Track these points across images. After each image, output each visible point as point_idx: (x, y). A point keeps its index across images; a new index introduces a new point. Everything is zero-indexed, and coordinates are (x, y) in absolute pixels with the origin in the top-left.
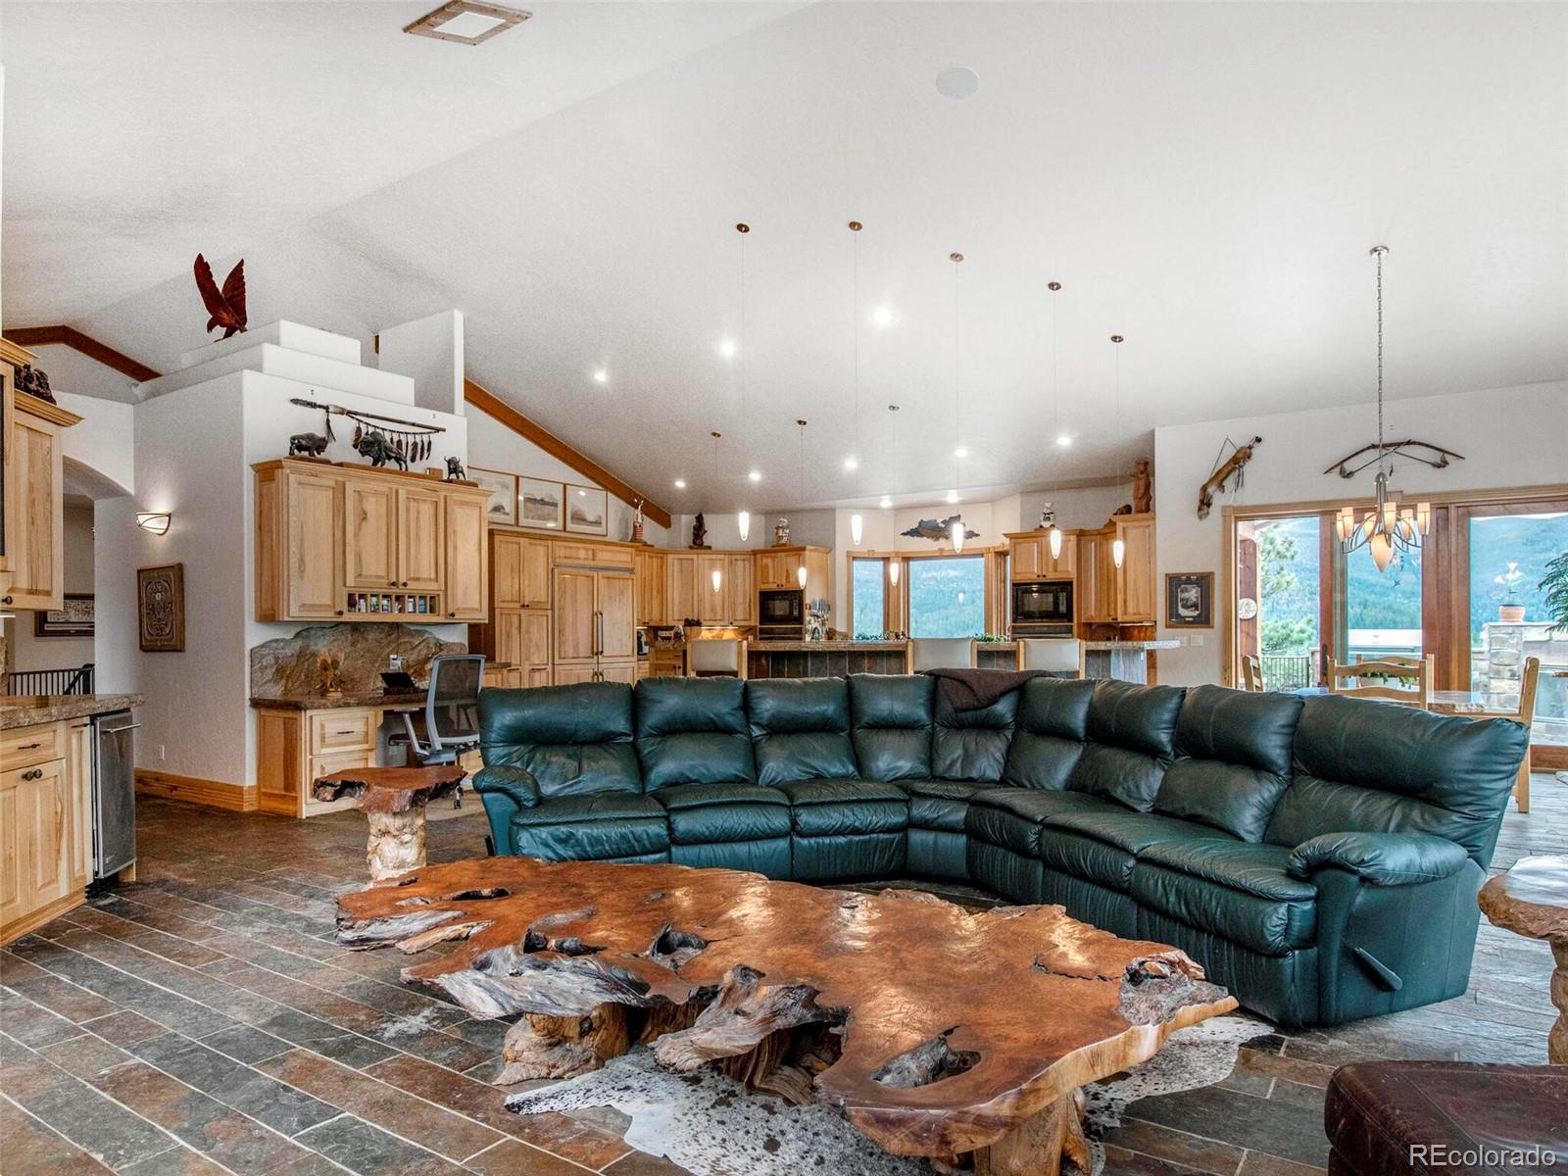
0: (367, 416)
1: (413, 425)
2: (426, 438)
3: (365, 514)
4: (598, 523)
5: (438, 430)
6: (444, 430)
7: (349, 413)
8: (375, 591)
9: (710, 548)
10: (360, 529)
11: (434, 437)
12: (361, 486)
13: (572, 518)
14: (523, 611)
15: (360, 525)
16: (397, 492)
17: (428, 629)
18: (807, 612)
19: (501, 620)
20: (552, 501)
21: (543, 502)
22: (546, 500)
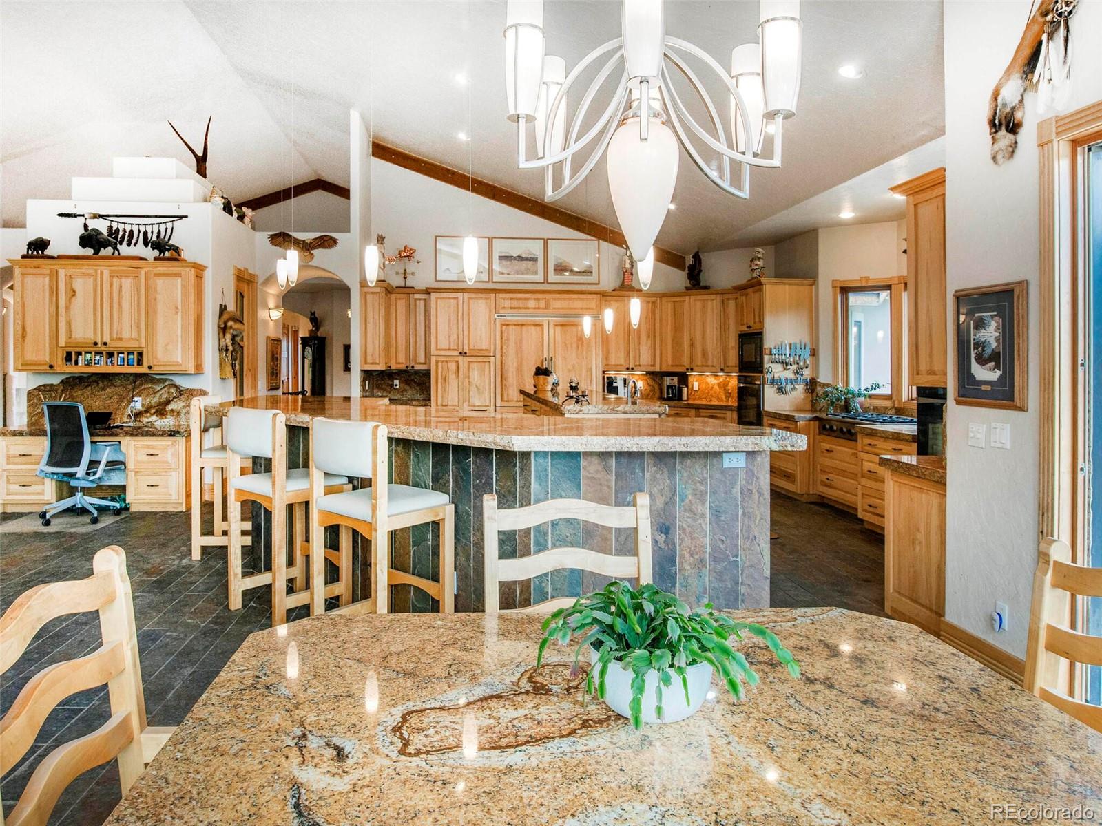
0: (116, 216)
1: (156, 216)
2: (169, 226)
3: (74, 291)
4: (588, 272)
5: (181, 217)
6: (186, 217)
7: (102, 216)
8: (87, 349)
9: (707, 288)
10: (70, 303)
11: (177, 224)
12: (71, 271)
13: (555, 270)
14: (461, 358)
15: (70, 299)
16: (102, 273)
17: (171, 377)
18: (766, 358)
19: (437, 366)
20: (530, 256)
21: (520, 258)
22: (524, 256)
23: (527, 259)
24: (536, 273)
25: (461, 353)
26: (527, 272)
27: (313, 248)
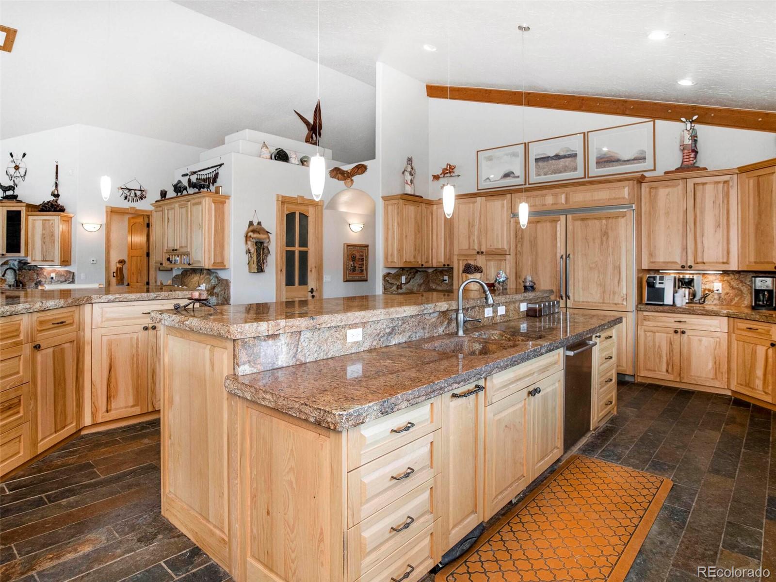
0: (199, 171)
1: (212, 167)
5: (221, 165)
7: (195, 173)
13: (596, 163)
14: (479, 257)
19: (459, 263)
20: (569, 153)
21: (558, 157)
22: (562, 154)
23: (565, 157)
24: (575, 169)
25: (478, 253)
26: (565, 169)
27: (353, 175)
